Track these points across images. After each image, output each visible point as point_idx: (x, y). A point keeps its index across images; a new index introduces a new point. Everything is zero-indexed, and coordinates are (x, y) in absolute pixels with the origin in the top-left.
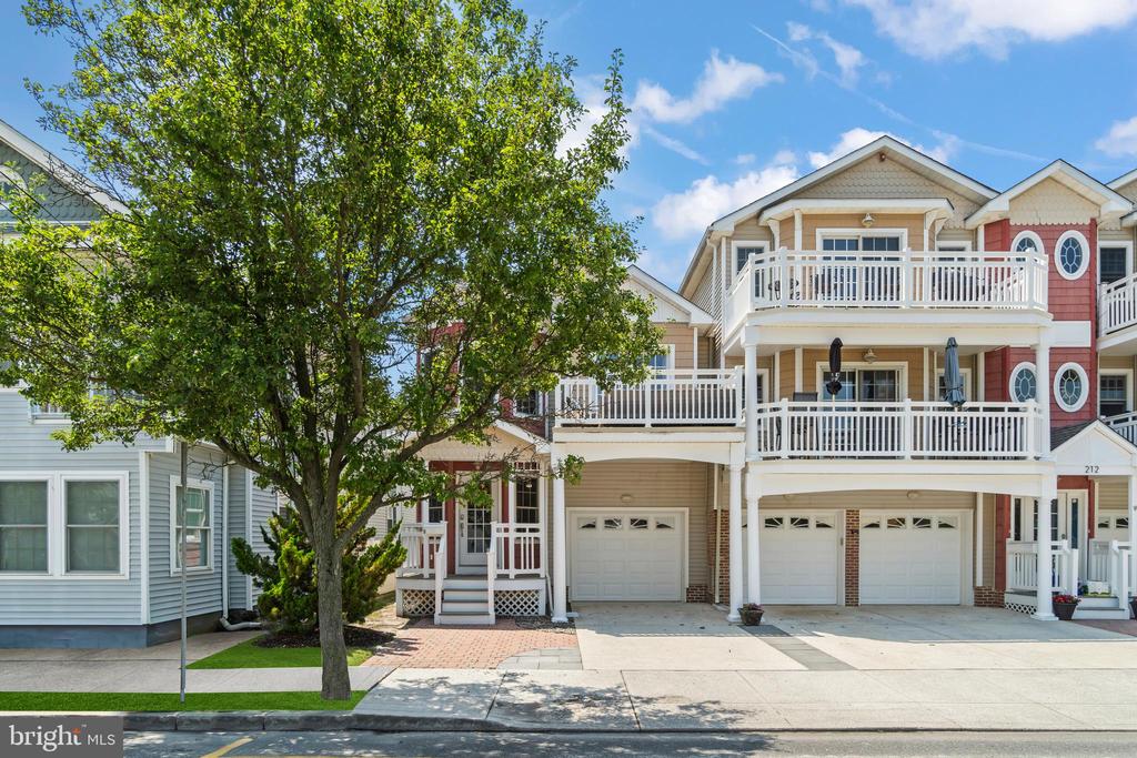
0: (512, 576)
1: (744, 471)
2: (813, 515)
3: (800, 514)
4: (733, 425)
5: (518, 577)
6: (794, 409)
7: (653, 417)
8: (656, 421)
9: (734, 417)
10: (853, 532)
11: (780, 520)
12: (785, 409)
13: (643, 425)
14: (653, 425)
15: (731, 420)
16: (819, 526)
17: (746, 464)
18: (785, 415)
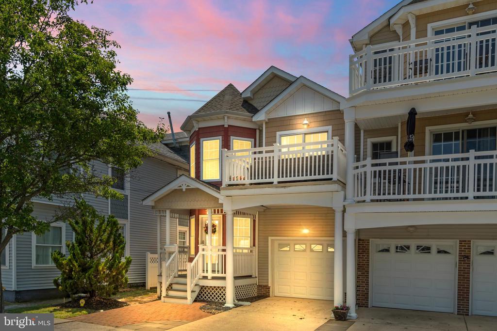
0: (209, 278)
1: (344, 211)
2: (434, 244)
3: (424, 243)
4: (331, 179)
5: (213, 278)
6: (376, 165)
7: (279, 177)
8: (281, 179)
9: (332, 173)
10: (465, 258)
11: (408, 248)
12: (369, 165)
13: (272, 183)
14: (279, 182)
15: (329, 176)
16: (439, 252)
17: (344, 206)
18: (369, 169)
